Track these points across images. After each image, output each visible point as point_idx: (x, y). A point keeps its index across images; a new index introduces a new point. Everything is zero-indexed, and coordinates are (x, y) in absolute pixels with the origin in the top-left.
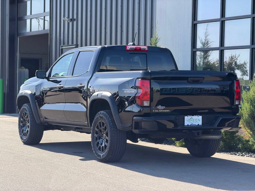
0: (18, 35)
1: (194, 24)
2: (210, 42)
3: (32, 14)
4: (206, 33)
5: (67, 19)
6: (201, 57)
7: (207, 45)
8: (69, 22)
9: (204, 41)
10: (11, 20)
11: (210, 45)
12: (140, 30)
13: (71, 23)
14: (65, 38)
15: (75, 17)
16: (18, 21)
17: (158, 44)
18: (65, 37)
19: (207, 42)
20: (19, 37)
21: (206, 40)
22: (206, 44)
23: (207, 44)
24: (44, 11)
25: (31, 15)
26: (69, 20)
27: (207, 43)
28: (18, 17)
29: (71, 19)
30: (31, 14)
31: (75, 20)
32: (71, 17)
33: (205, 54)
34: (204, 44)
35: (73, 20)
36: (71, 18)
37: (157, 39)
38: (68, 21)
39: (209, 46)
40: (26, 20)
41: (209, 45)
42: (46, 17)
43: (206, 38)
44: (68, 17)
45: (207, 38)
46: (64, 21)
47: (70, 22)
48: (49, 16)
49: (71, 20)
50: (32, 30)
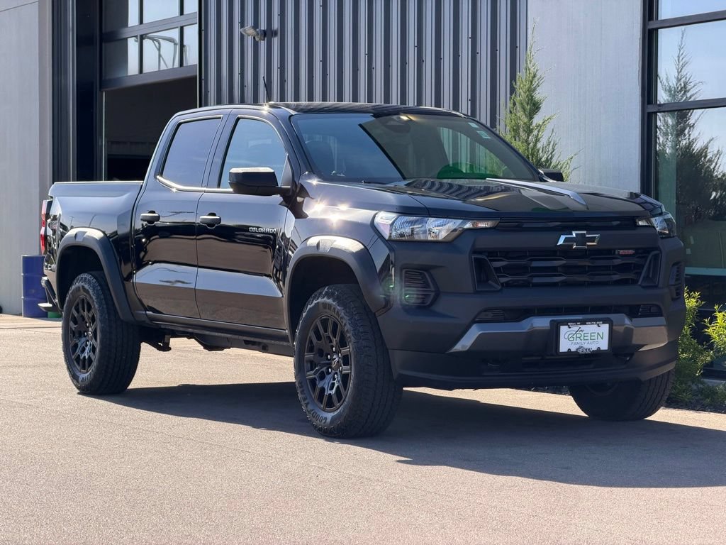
0: (103, 84)
1: (649, 30)
2: (692, 85)
3: (145, 21)
4: (681, 59)
5: (251, 31)
6: (667, 130)
7: (684, 94)
8: (257, 39)
9: (673, 82)
10: (82, 42)
11: (693, 95)
12: (478, 55)
13: (263, 45)
14: (246, 89)
15: (276, 25)
16: (103, 44)
17: (537, 92)
18: (246, 84)
19: (683, 85)
20: (107, 89)
21: (679, 80)
22: (681, 91)
23: (685, 92)
24: (182, 12)
25: (142, 25)
26: (258, 34)
27: (685, 89)
28: (104, 31)
29: (264, 31)
30: (141, 21)
31: (275, 33)
32: (263, 26)
33: (678, 123)
34: (675, 92)
35: (268, 34)
36: (262, 28)
37: (535, 76)
38: (254, 38)
39: (690, 98)
40: (126, 39)
41: (689, 95)
42: (186, 29)
43: (679, 73)
44: (256, 26)
45: (684, 72)
46: (242, 37)
47: (260, 40)
48: (197, 26)
49: (265, 33)
50: (146, 70)
